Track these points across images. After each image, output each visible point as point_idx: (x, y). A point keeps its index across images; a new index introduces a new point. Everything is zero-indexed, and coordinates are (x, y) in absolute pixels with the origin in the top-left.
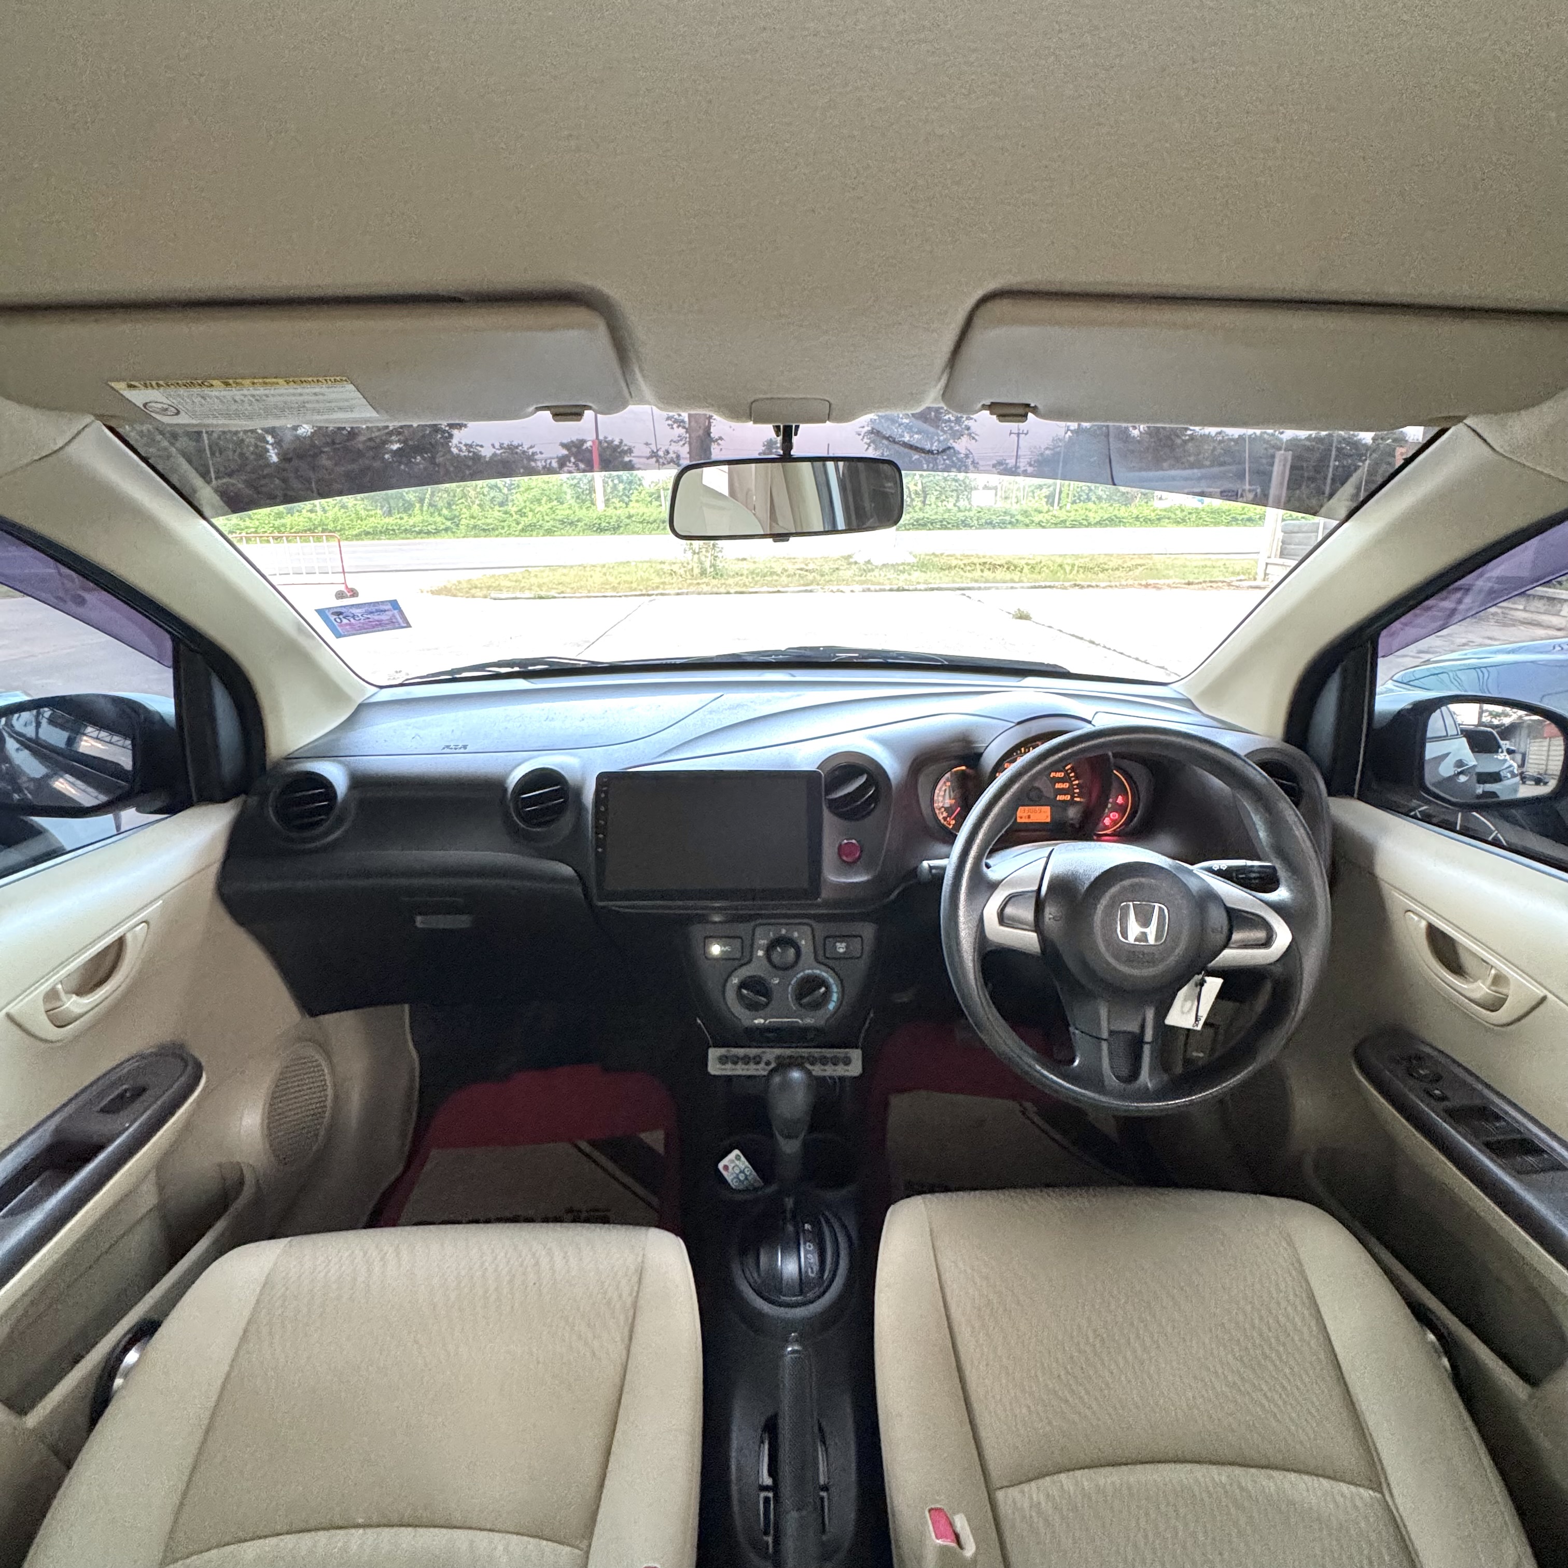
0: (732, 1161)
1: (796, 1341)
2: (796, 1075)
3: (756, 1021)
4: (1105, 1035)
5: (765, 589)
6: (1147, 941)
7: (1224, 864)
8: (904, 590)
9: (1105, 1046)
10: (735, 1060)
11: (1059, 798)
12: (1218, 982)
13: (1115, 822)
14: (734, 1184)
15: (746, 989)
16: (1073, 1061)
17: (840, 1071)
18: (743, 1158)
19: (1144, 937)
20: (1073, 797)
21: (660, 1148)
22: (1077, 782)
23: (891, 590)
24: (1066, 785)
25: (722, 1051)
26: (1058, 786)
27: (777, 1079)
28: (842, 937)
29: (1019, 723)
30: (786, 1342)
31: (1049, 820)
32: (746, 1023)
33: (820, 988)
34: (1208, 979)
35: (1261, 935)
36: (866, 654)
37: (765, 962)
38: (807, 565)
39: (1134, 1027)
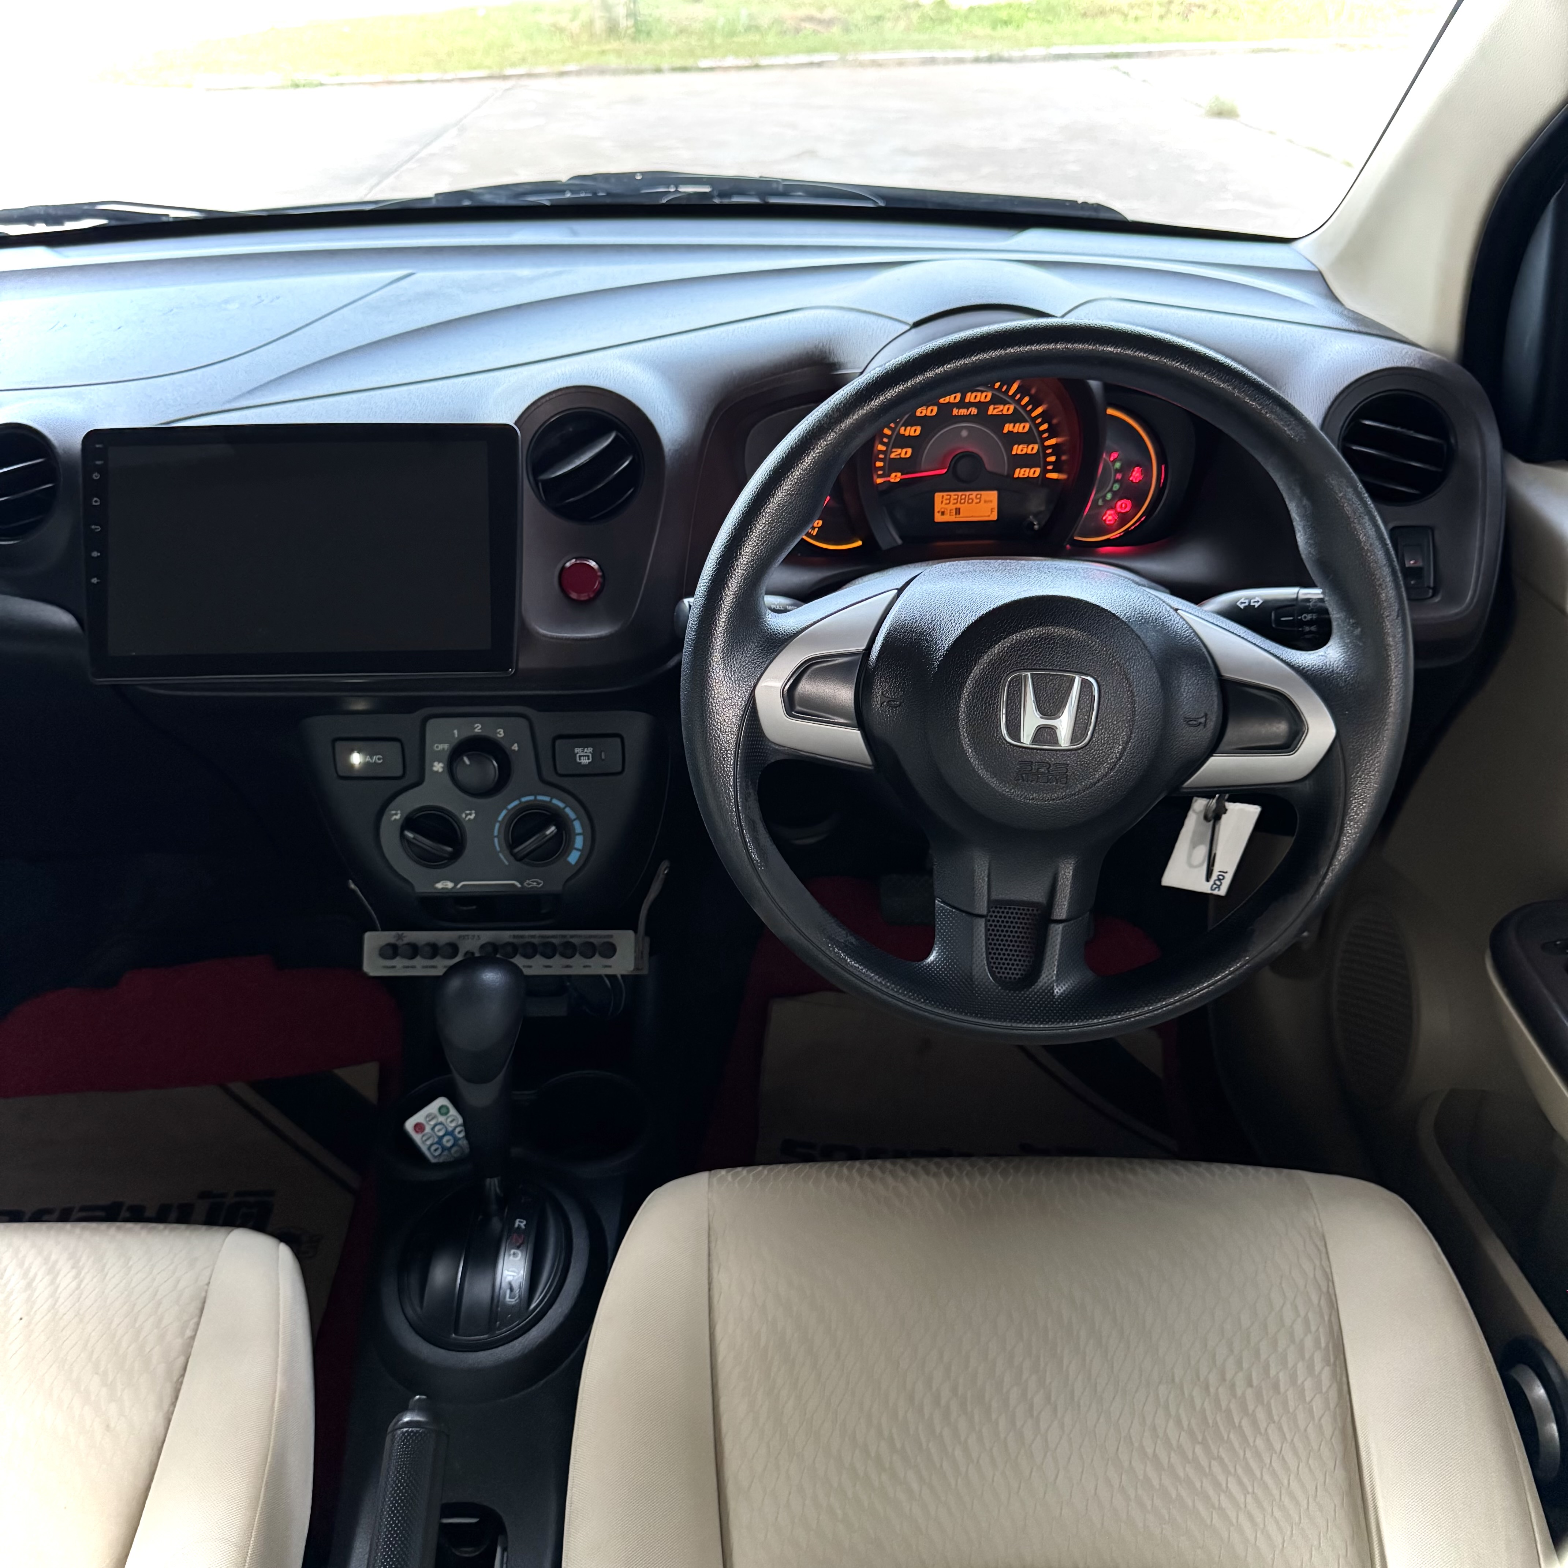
0: (431, 1117)
1: (420, 1408)
2: (491, 977)
3: (439, 886)
4: (982, 907)
5: (730, 61)
6: (1056, 743)
7: (1257, 596)
8: (1001, 59)
9: (981, 926)
10: (414, 951)
11: (1021, 473)
12: (1254, 810)
13: (1124, 519)
14: (431, 1154)
15: (412, 830)
16: (928, 955)
17: (596, 966)
18: (453, 1111)
19: (1045, 734)
20: (1045, 471)
21: (370, 1092)
22: (1053, 441)
23: (977, 60)
24: (1033, 449)
25: (388, 937)
26: (1018, 449)
27: (455, 984)
28: (583, 738)
29: (917, 324)
30: (404, 1408)
31: (994, 517)
32: (421, 888)
33: (547, 827)
34: (1230, 806)
35: (1280, 728)
36: (726, 187)
37: (447, 778)
38: (822, 9)
39: (1036, 894)
